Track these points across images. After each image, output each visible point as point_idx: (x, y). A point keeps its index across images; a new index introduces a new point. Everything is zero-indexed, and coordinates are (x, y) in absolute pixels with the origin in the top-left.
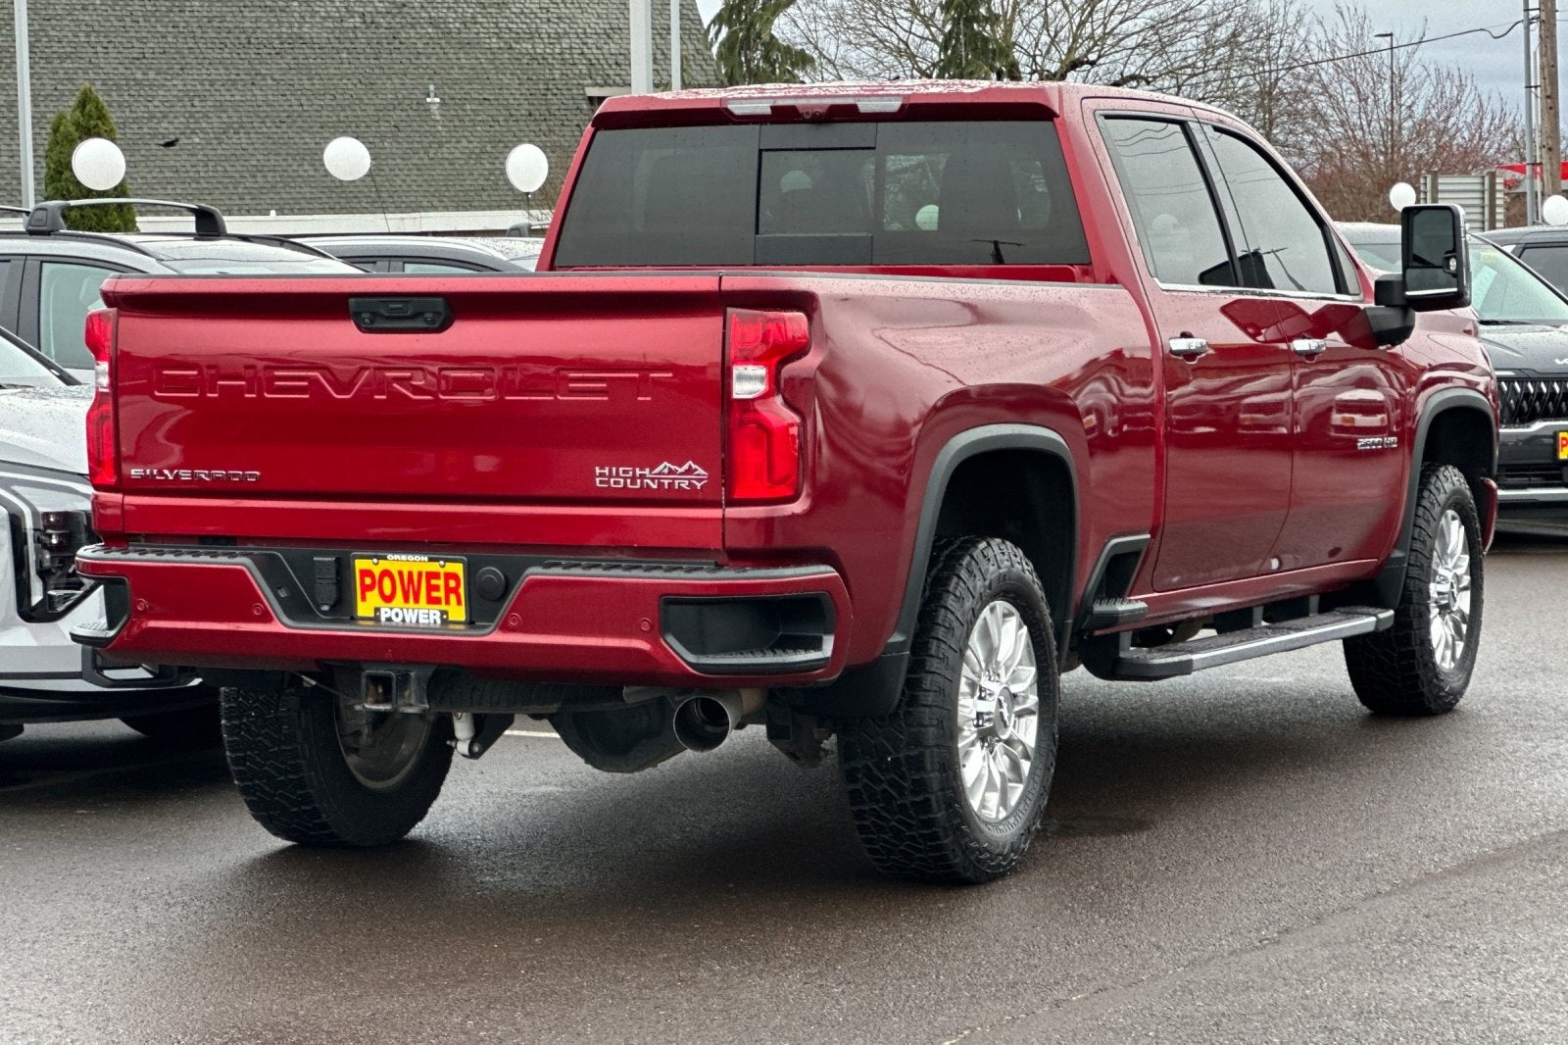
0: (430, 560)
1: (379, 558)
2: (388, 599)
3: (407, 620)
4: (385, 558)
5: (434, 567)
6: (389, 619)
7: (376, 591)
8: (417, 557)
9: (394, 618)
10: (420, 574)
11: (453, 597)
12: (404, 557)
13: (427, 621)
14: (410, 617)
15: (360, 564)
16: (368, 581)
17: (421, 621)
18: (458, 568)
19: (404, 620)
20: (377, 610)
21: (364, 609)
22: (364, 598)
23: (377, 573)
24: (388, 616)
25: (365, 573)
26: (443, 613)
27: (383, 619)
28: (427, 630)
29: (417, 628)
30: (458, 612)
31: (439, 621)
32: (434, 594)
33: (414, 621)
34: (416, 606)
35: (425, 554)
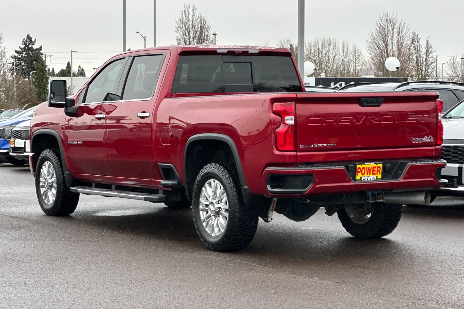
0: (375, 164)
1: (363, 164)
2: (363, 174)
3: (368, 179)
4: (364, 164)
5: (375, 165)
6: (364, 180)
7: (361, 173)
8: (372, 163)
9: (365, 179)
10: (371, 167)
11: (378, 173)
12: (369, 163)
13: (373, 179)
14: (369, 178)
15: (358, 166)
16: (359, 170)
17: (372, 179)
18: (380, 165)
19: (367, 179)
20: (361, 178)
21: (358, 178)
22: (358, 175)
23: (361, 168)
24: (364, 179)
25: (359, 168)
26: (377, 177)
27: (363, 180)
28: (373, 181)
29: (370, 181)
30: (380, 176)
31: (375, 179)
32: (374, 172)
33: (370, 179)
34: (370, 176)
35: (373, 162)
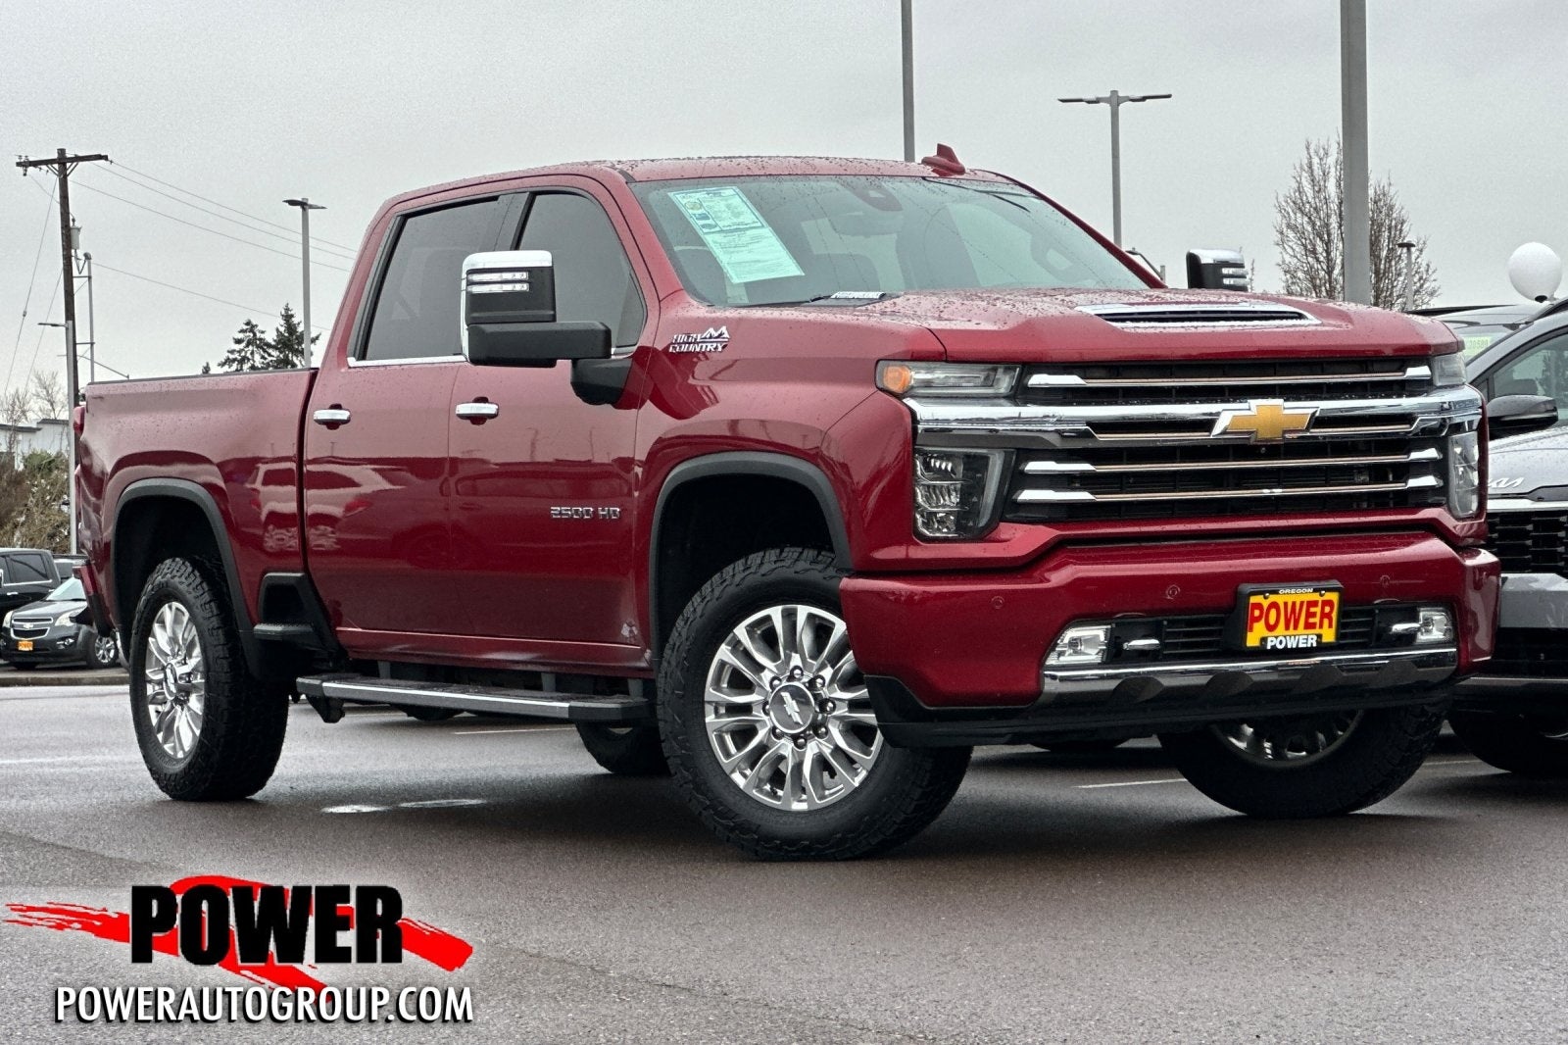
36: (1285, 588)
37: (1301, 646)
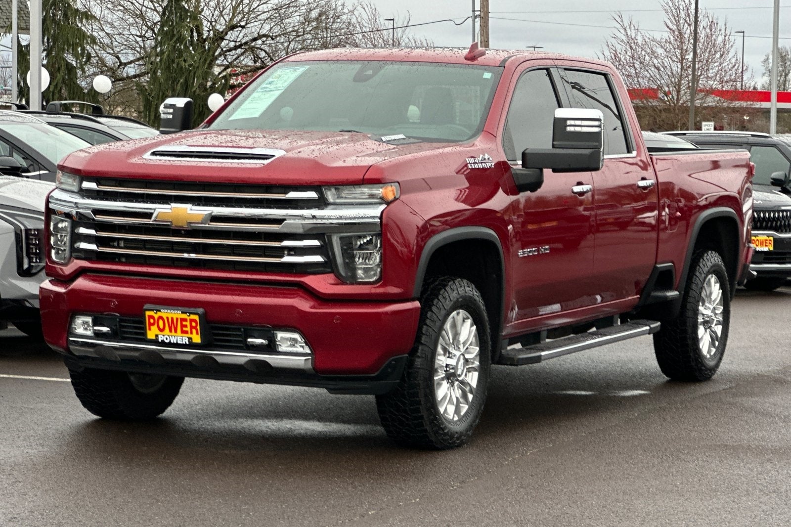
36: (164, 309)
37: (179, 342)
